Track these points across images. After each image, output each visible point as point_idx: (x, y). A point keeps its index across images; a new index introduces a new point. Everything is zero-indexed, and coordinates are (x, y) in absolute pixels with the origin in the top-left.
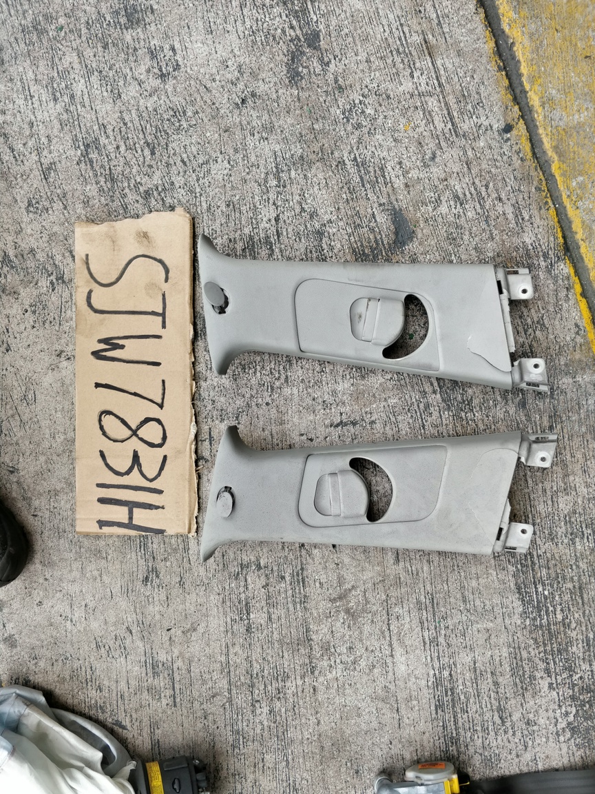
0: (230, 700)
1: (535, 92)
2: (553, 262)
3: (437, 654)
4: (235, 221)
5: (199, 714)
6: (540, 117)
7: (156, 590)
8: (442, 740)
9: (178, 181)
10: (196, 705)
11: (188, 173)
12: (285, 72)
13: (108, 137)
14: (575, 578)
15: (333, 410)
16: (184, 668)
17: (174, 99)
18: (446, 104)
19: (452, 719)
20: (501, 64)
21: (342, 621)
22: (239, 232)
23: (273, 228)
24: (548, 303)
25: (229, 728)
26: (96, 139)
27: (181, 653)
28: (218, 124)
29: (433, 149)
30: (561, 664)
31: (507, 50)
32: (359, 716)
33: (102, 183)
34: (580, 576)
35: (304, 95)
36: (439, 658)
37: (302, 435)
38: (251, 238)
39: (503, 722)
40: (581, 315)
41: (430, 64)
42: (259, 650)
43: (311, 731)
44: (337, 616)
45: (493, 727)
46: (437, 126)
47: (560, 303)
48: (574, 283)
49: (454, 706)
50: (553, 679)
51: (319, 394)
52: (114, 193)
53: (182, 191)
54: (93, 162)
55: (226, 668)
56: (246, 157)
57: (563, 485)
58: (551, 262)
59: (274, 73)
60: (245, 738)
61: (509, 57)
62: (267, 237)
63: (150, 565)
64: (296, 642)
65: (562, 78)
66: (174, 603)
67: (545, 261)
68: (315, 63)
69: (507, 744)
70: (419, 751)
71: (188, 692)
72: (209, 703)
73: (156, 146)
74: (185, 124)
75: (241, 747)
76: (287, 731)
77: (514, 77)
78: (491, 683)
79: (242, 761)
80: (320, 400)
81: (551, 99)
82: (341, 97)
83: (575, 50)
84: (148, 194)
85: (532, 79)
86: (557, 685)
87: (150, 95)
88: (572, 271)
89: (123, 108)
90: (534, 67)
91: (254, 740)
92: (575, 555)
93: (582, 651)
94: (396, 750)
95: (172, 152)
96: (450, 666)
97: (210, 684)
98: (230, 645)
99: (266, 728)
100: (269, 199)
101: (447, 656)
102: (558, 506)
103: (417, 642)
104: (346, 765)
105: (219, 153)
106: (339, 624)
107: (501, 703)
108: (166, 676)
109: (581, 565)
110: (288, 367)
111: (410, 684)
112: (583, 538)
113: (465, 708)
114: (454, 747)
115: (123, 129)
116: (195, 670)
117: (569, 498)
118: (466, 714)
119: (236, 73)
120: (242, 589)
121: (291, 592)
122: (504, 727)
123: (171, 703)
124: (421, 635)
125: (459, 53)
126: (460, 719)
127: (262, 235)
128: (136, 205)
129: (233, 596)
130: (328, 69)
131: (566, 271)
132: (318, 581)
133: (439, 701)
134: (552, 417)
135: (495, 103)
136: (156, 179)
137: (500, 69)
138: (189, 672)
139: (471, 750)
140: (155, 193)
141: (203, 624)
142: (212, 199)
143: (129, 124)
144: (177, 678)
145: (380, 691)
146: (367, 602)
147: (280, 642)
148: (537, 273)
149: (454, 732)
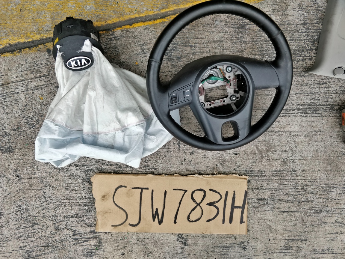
0: (305, 213)
1: (33, 37)
2: (114, 37)
3: (291, 111)
4: (75, 187)
5: (311, 228)
6: (46, 35)
7: (250, 244)
8: (331, 112)
9: (52, 212)
10: (306, 230)
11: (49, 208)
12: (7, 154)
13: (26, 246)
14: (262, 43)
15: (172, 147)
16: (288, 234)
17: (12, 210)
18: (33, 78)
19: (322, 107)
20: (18, 51)
21: (272, 154)
22: (81, 185)
23: (81, 168)
24: (133, 41)
25: (319, 215)
26: (26, 252)
27: (281, 235)
28: (27, 190)
29: (53, 87)
30: (301, 53)
31: (12, 47)
32: (317, 151)
33: (48, 251)
34: (261, 41)
35: (19, 146)
36: (293, 110)
37: (182, 164)
38: (84, 179)
39: (325, 83)
40: (140, 27)
41: (13, 84)
42: (283, 196)
43: (323, 175)
44: (270, 156)
45: (327, 88)
46: (43, 84)
47: (133, 36)
48: (125, 28)
49: (316, 105)
50: (307, 58)
51: (163, 153)
52: (54, 246)
53: (57, 211)
54: (37, 255)
55: (290, 213)
56: (45, 178)
57: (218, 44)
58: (114, 38)
59: (6, 160)
60: (324, 207)
61: (16, 47)
62: (85, 171)
63: (237, 246)
64: (280, 177)
65: (29, 24)
66: (257, 236)
67: (113, 40)
68: (5, 139)
69: (335, 82)
70: (336, 124)
71: (301, 233)
72: (306, 223)
73: (34, 222)
74: (25, 207)
75: (328, 209)
76: (322, 186)
77: (25, 45)
78: (307, 87)
79: (335, 209)
80: (166, 153)
81: (38, 30)
82: (23, 128)
83: (17, 16)
84: (57, 229)
85: (27, 37)
86: (310, 56)
87: (9, 222)
88: (119, 29)
89: (13, 237)
90: (22, 35)
91: (325, 203)
92: (251, 41)
93: (295, 43)
94: (335, 135)
95: (38, 214)
96: (298, 105)
97: (297, 222)
98: (279, 210)
99: (320, 196)
100: (67, 169)
101: (292, 106)
102: (227, 47)
103: (285, 119)
104: (340, 159)
105: (41, 191)
106: (273, 156)
107: (316, 83)
108: (291, 243)
109: (256, 39)
110: (149, 167)
111: (304, 125)
112: (243, 37)
113: (317, 100)
114: (335, 107)
115: (23, 238)
116: (290, 228)
117: (224, 42)
118: (320, 100)
119: (4, 178)
120: (253, 201)
121: (256, 178)
122: (328, 83)
123: (305, 242)
124: (282, 117)
125: (10, 70)
126: (323, 103)
127: (84, 174)
128: (61, 235)
129: (256, 206)
130: (8, 133)
131: (119, 31)
132: (252, 163)
133: (313, 112)
134: (186, 45)
135: (36, 56)
136: (50, 223)
137: (20, 52)
138: (290, 231)
139: (337, 99)
140: (56, 225)
141: (268, 222)
142: (63, 197)
143: (21, 234)
144: (293, 238)
145: (306, 140)
146: (264, 141)
147: (279, 185)
148: (118, 45)
149: (328, 106)
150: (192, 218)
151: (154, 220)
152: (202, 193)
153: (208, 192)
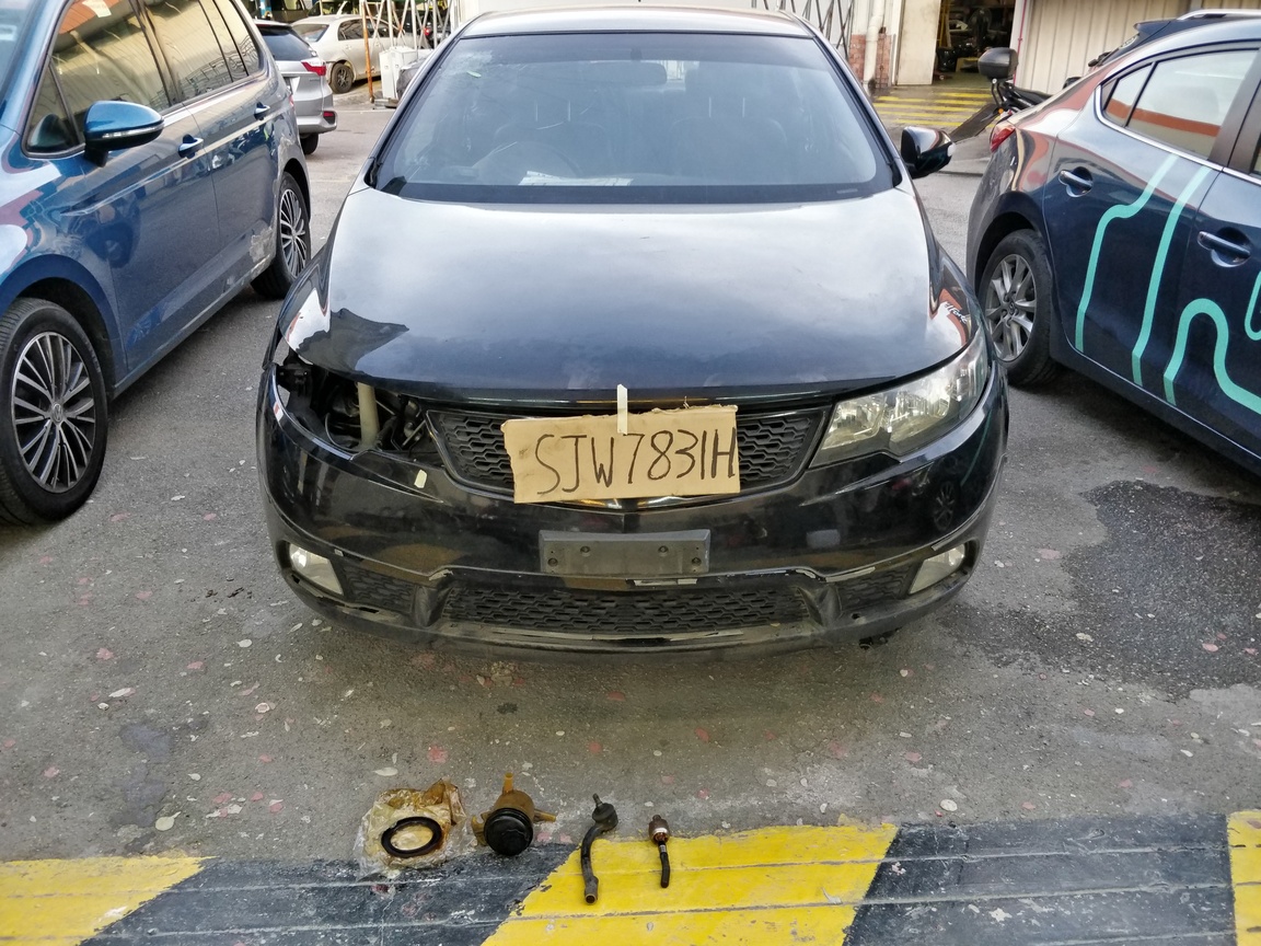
150: (655, 473)
151: (599, 481)
152: (668, 436)
153: (676, 435)
